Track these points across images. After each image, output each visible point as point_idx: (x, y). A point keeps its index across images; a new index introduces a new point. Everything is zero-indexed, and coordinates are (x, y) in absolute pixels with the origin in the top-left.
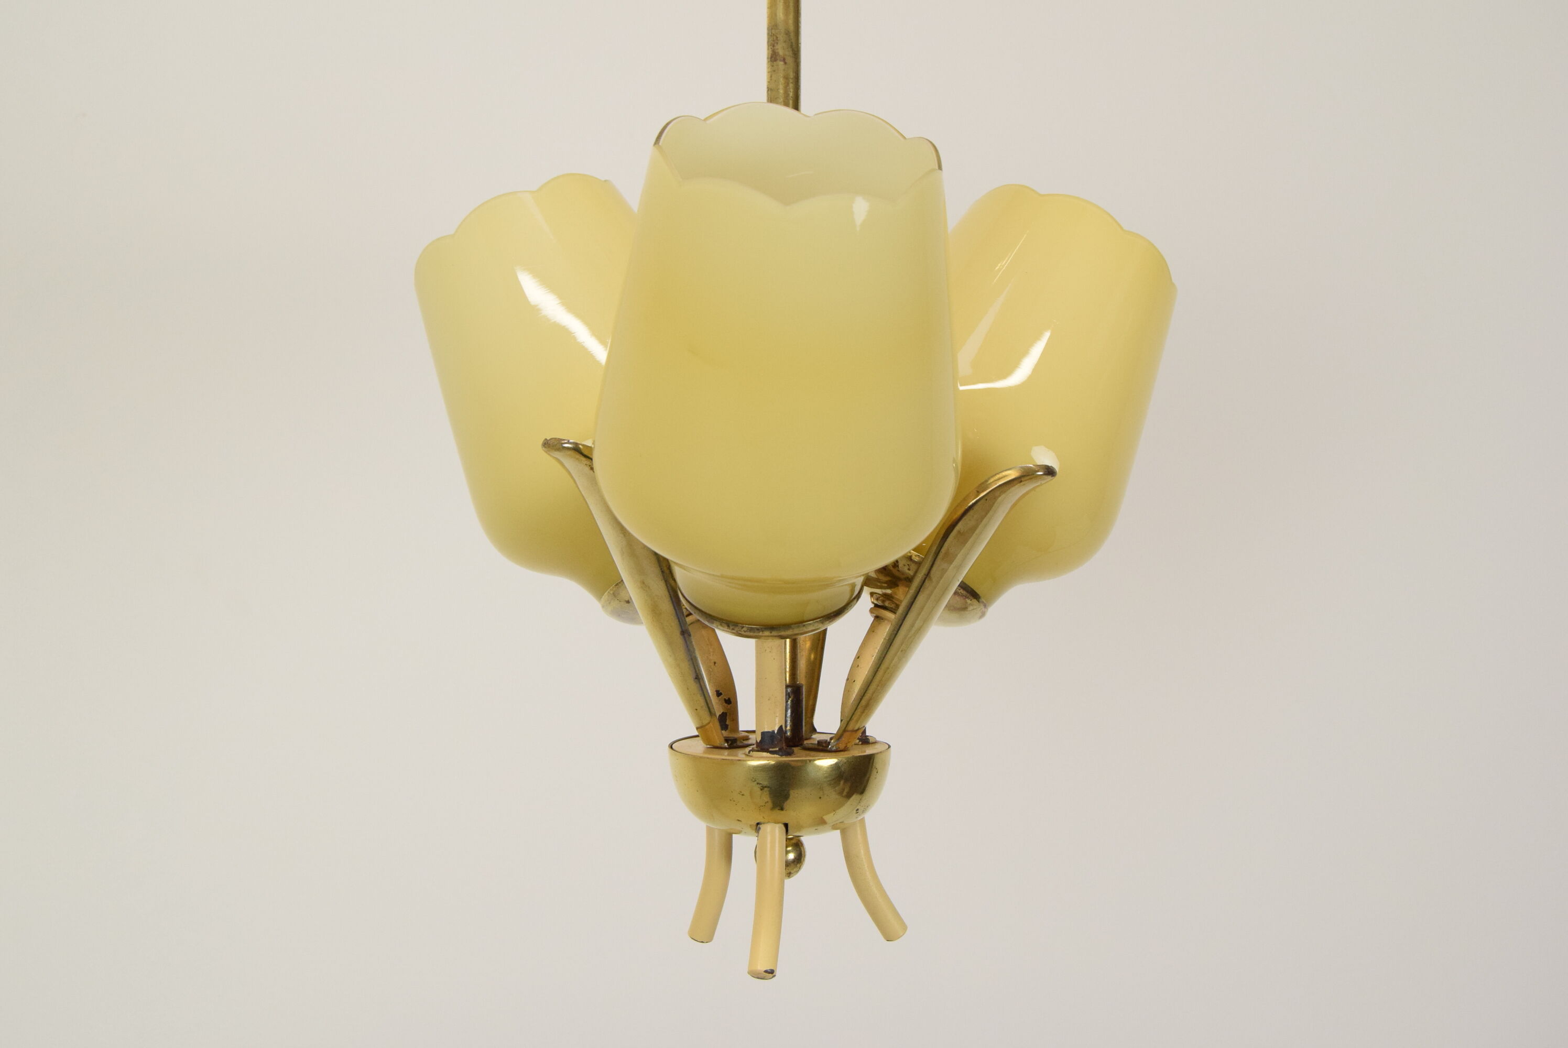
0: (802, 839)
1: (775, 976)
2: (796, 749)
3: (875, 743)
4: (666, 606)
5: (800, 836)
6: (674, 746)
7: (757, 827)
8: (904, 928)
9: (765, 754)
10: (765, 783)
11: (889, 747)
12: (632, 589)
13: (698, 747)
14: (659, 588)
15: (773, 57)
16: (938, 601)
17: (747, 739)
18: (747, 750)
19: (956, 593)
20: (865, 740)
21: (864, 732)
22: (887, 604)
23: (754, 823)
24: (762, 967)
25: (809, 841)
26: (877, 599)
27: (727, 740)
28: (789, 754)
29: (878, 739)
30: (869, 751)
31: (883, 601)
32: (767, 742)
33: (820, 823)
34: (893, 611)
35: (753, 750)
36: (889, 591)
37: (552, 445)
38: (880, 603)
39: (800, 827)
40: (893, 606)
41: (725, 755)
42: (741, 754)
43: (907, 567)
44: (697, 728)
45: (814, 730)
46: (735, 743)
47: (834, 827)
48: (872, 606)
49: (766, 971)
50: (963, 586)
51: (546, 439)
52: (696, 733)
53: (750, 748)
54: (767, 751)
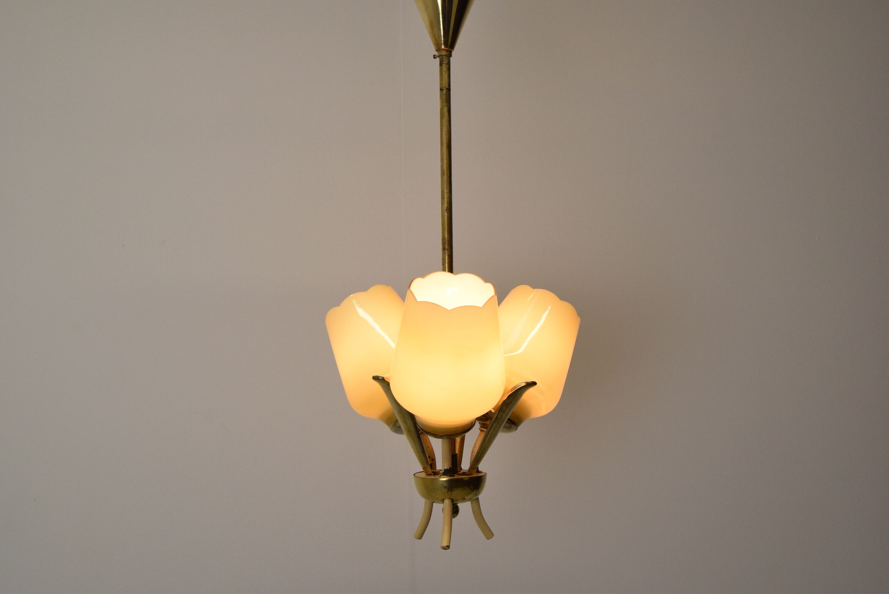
0: (458, 504)
1: (449, 548)
2: (455, 475)
3: (481, 472)
4: (412, 429)
5: (457, 503)
6: (415, 475)
7: (443, 501)
8: (493, 535)
9: (445, 476)
10: (445, 486)
11: (486, 474)
12: (401, 423)
13: (423, 475)
14: (410, 423)
15: (444, 249)
16: (501, 425)
17: (439, 472)
18: (439, 475)
19: (507, 422)
20: (478, 472)
21: (478, 469)
22: (485, 426)
23: (442, 499)
24: (445, 544)
25: (460, 505)
26: (481, 425)
27: (433, 472)
28: (454, 476)
29: (482, 471)
30: (480, 475)
31: (483, 425)
32: (446, 473)
33: (463, 500)
34: (486, 428)
35: (441, 475)
36: (485, 422)
37: (376, 378)
38: (482, 426)
39: (457, 500)
40: (486, 427)
41: (432, 477)
42: (437, 477)
43: (490, 414)
44: (423, 469)
45: (461, 469)
46: (435, 473)
47: (468, 500)
48: (480, 427)
49: (447, 546)
50: (509, 419)
51: (373, 376)
52: (423, 471)
53: (441, 474)
54: (446, 475)
